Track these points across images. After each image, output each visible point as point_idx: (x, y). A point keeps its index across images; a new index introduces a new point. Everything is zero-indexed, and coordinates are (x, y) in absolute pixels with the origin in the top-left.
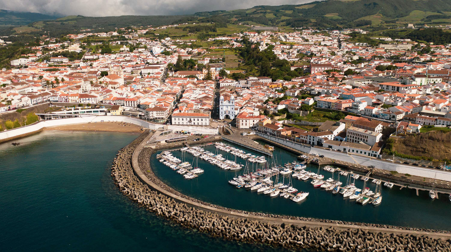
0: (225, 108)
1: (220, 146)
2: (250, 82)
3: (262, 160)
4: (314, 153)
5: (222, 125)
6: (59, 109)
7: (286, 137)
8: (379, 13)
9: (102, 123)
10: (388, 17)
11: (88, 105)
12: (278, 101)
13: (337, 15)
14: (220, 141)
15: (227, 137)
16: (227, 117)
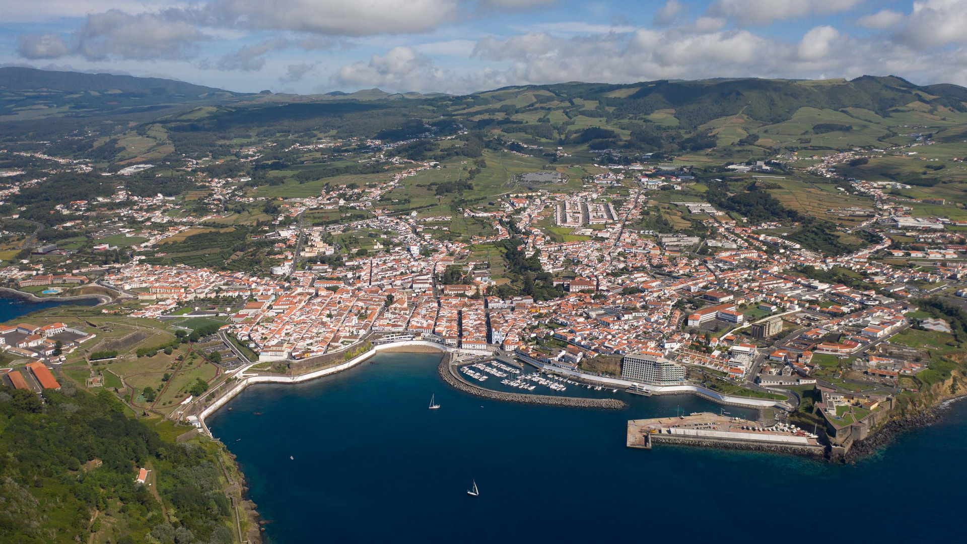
0: (496, 337)
1: (494, 363)
2: (515, 303)
3: (518, 372)
4: (546, 368)
5: (495, 349)
6: (380, 337)
7: (533, 358)
8: (743, 113)
9: (411, 346)
10: (757, 120)
11: (399, 333)
12: (533, 328)
13: (672, 114)
14: (494, 360)
15: (498, 358)
16: (497, 342)
